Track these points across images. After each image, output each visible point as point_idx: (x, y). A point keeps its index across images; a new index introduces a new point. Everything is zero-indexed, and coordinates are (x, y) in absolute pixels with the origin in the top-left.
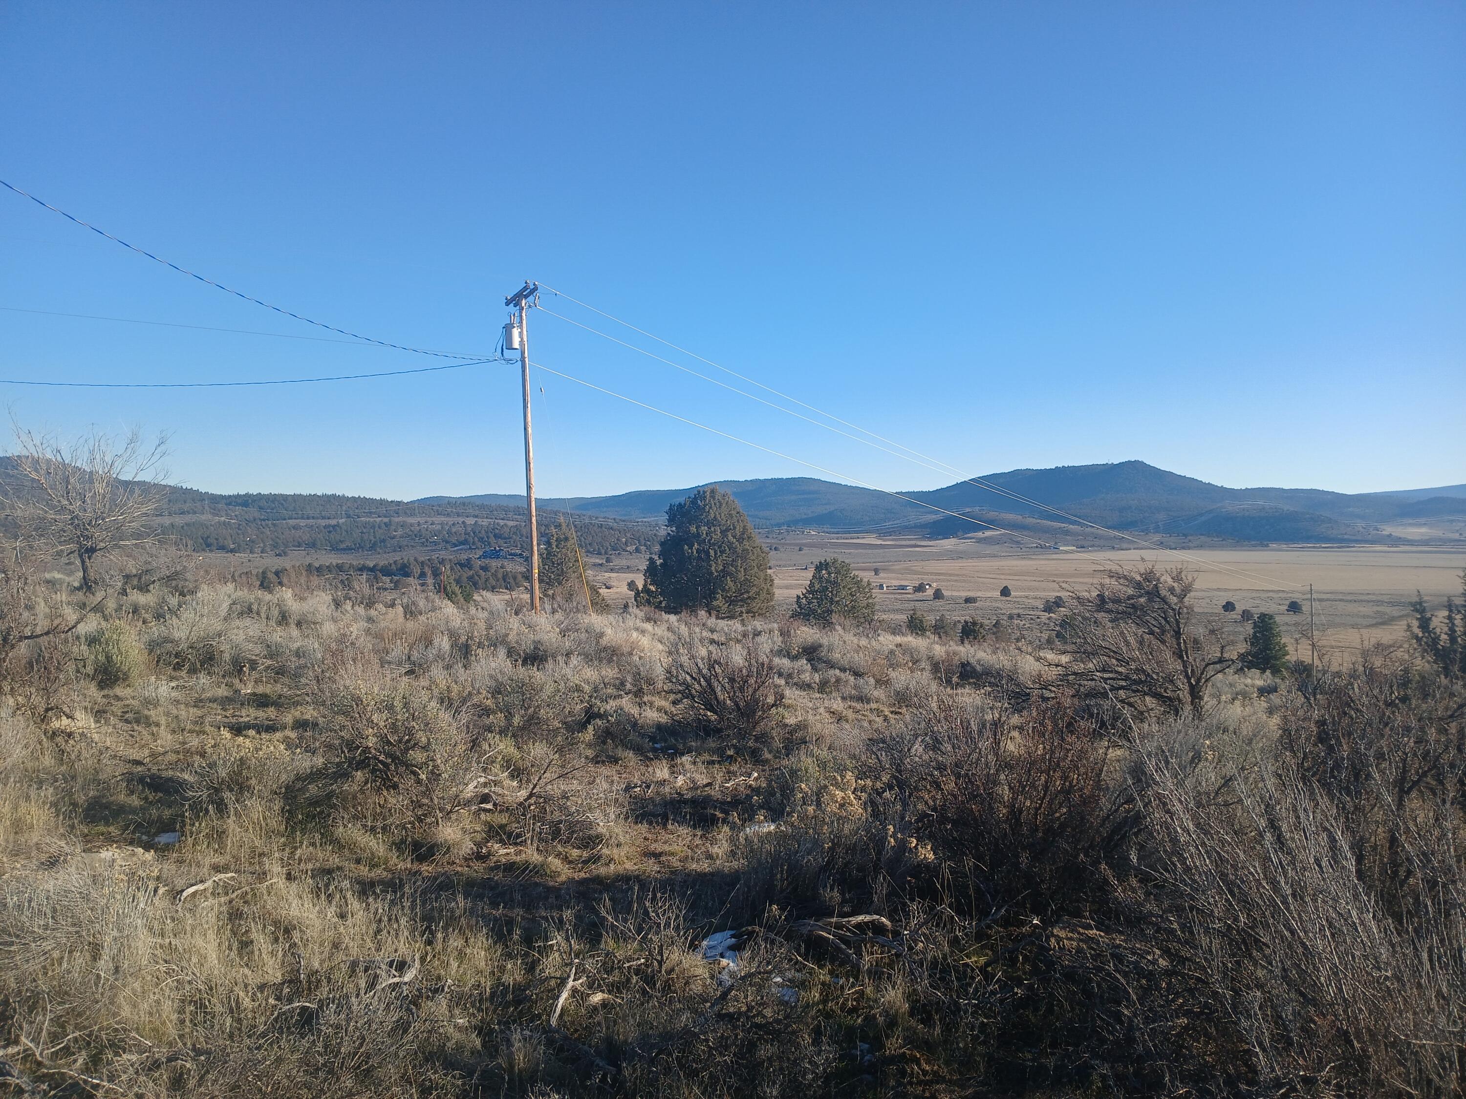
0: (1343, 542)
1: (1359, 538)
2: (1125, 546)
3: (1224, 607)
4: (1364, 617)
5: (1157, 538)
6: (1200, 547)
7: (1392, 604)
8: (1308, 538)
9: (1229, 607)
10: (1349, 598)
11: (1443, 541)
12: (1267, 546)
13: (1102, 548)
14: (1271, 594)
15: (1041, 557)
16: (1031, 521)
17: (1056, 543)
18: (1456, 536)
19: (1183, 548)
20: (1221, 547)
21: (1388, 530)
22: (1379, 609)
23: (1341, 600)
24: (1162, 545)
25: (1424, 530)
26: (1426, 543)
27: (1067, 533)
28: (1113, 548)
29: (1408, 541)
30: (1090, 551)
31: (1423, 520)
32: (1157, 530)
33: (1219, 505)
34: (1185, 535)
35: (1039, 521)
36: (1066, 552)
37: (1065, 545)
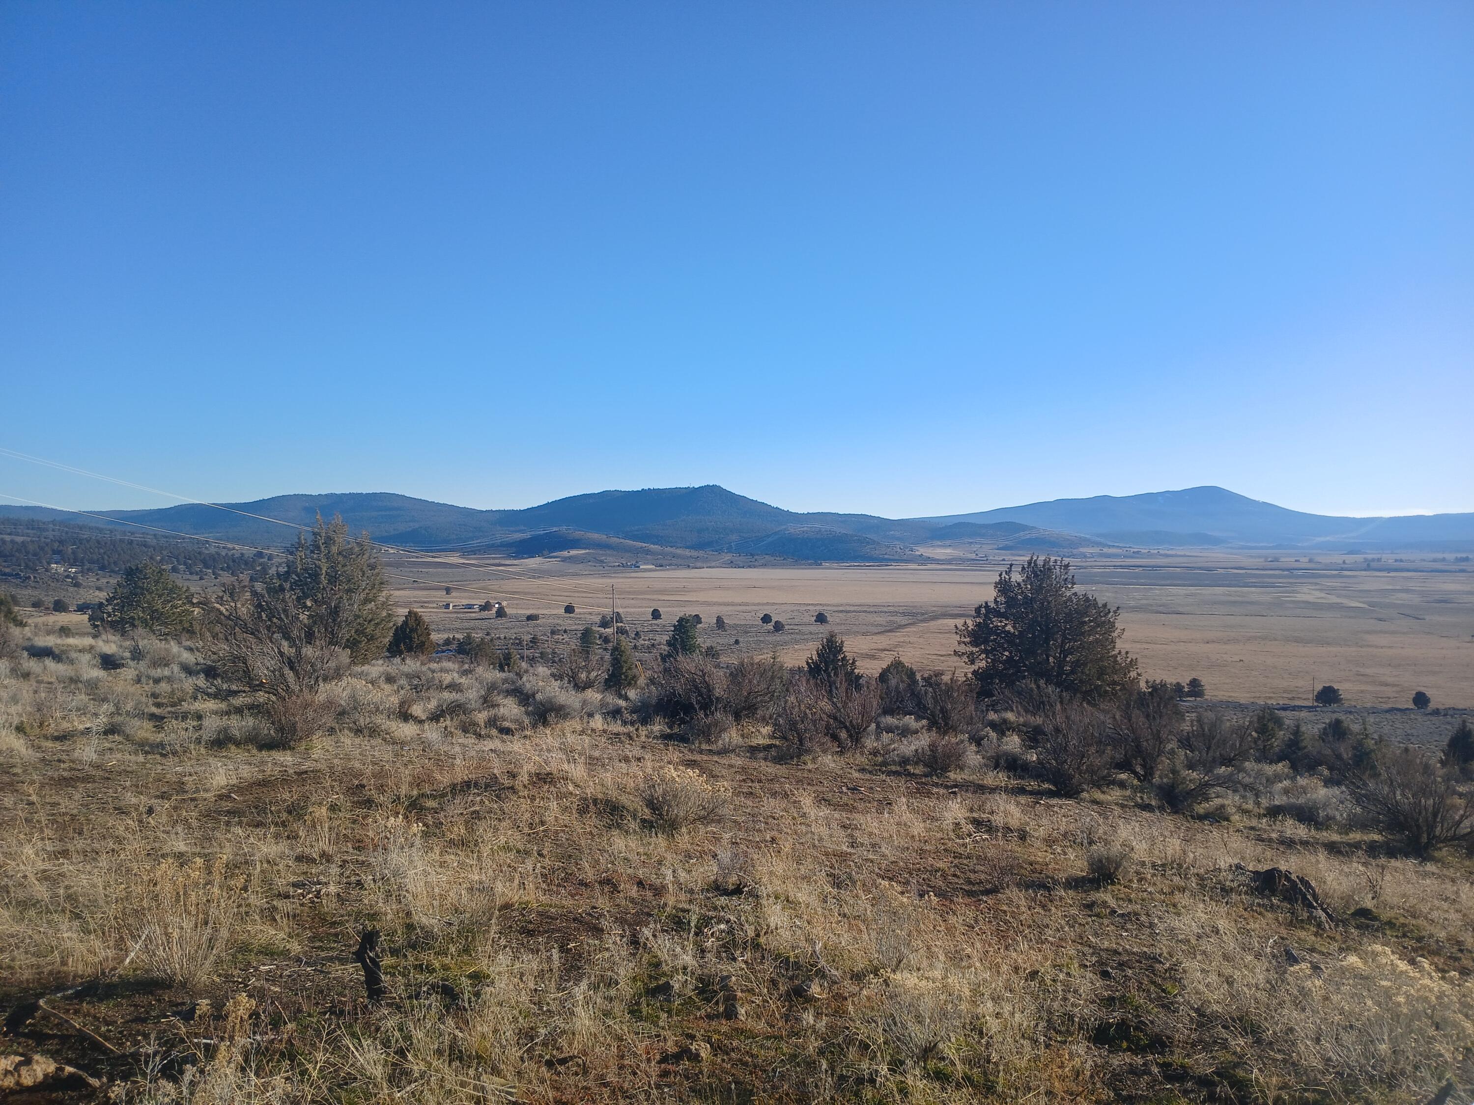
0: (881, 562)
1: (897, 557)
2: (699, 564)
3: (762, 619)
4: (877, 625)
5: (728, 557)
6: (764, 565)
7: (904, 614)
8: (855, 558)
9: (766, 619)
10: (872, 609)
11: (962, 561)
12: (821, 564)
13: (678, 566)
14: (809, 608)
15: (621, 575)
16: (614, 540)
17: (637, 562)
18: (973, 556)
19: (750, 567)
20: (782, 566)
21: (921, 550)
22: (892, 618)
23: (864, 612)
24: (732, 564)
25: (948, 551)
26: (949, 562)
27: (648, 552)
28: (689, 566)
29: (938, 560)
30: (668, 570)
31: (948, 542)
32: (730, 550)
33: (784, 527)
34: (752, 555)
35: (622, 540)
36: (646, 570)
37: (645, 564)
